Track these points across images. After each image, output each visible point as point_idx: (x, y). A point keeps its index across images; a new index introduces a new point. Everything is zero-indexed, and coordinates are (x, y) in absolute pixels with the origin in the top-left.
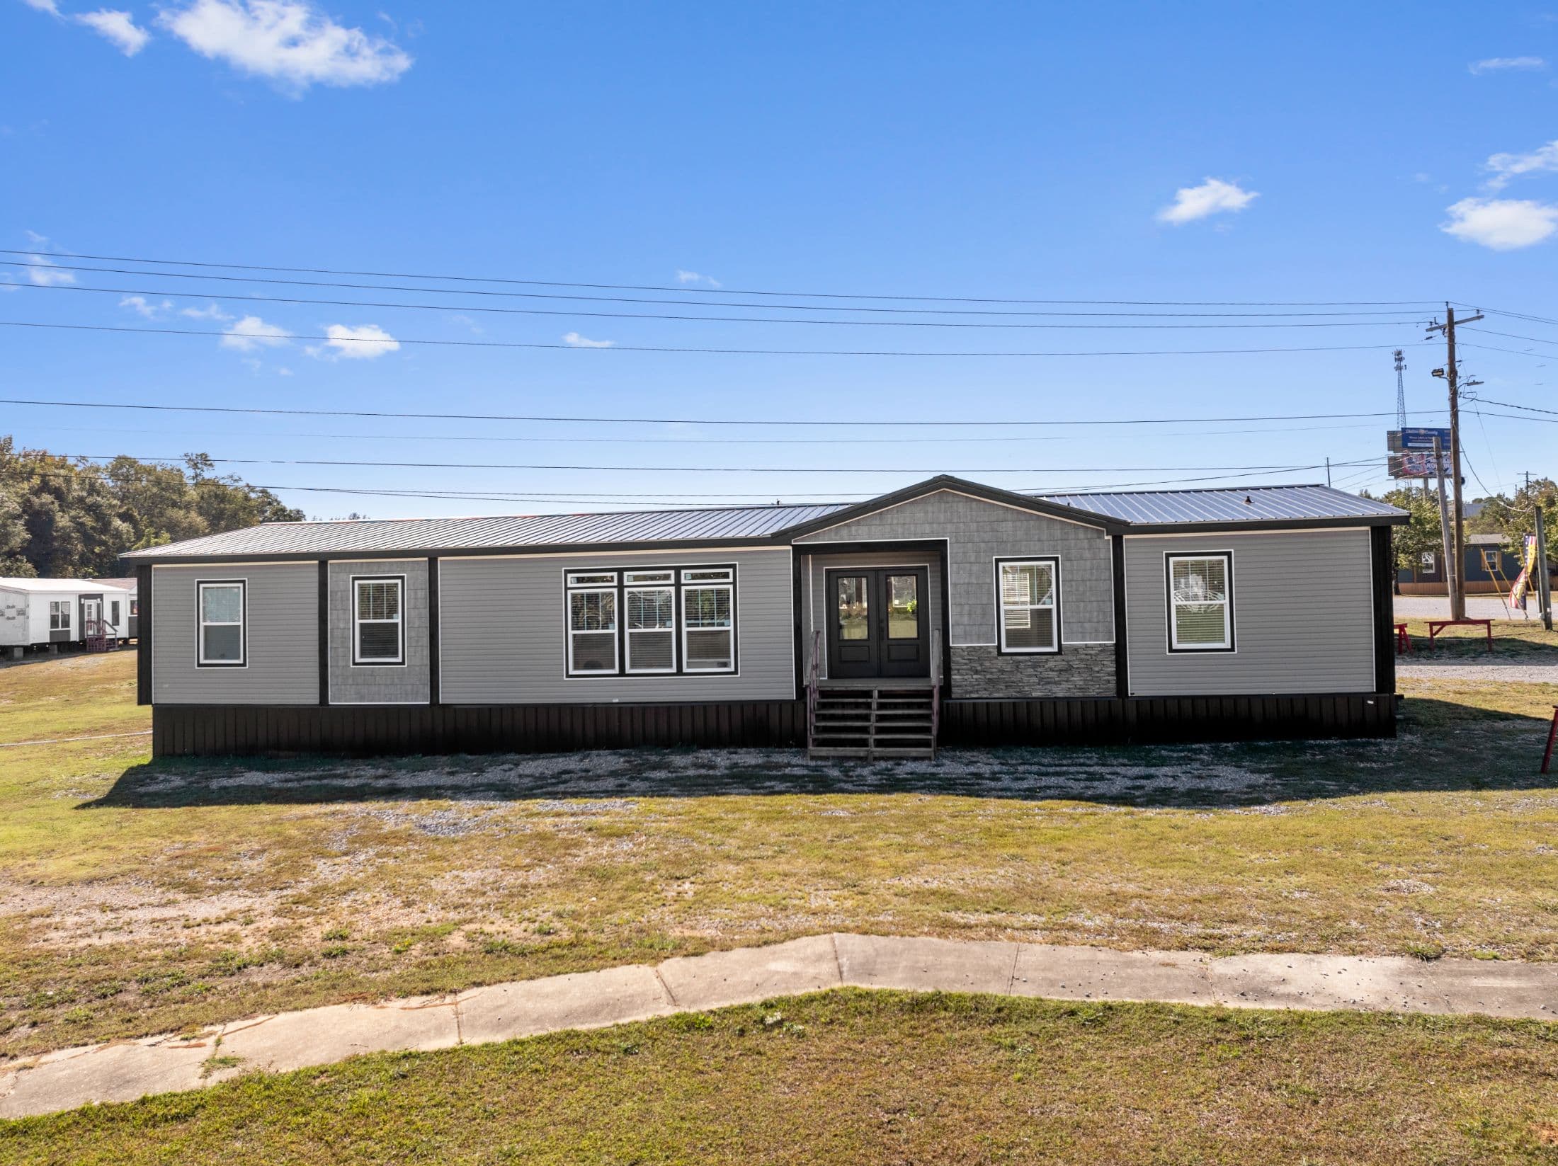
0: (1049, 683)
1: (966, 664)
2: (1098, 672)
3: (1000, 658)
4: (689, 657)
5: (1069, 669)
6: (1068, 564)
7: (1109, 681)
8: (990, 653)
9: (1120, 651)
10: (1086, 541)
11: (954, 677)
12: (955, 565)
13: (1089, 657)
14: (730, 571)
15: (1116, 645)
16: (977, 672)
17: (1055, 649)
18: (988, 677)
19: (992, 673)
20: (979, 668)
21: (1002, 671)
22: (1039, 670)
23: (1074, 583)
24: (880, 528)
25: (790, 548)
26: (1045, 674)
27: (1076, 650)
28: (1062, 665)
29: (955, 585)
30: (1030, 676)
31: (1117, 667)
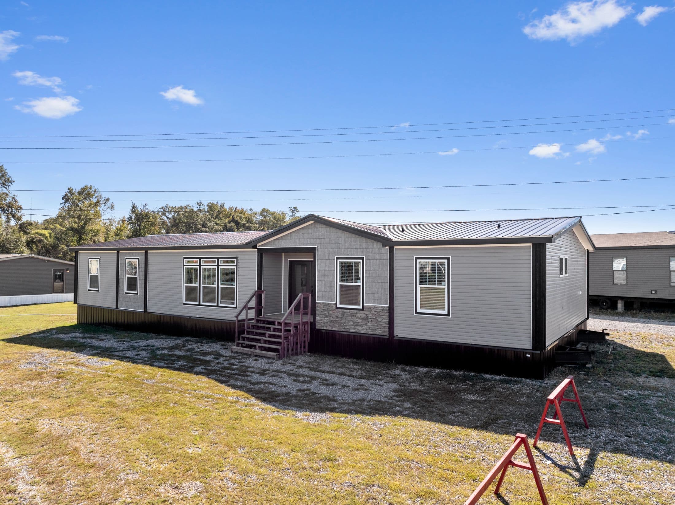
0: (357, 325)
1: (322, 312)
2: (380, 322)
3: (337, 310)
4: (221, 299)
5: (366, 319)
6: (368, 261)
7: (385, 327)
8: (332, 307)
9: (391, 310)
10: (377, 249)
11: (317, 318)
12: (319, 261)
13: (376, 313)
14: (235, 260)
15: (389, 307)
16: (326, 316)
17: (361, 307)
18: (331, 319)
19: (333, 317)
20: (328, 314)
21: (337, 317)
22: (353, 318)
23: (371, 272)
24: (290, 241)
25: (257, 250)
26: (356, 320)
27: (370, 308)
28: (364, 316)
29: (319, 270)
30: (349, 321)
31: (390, 320)
